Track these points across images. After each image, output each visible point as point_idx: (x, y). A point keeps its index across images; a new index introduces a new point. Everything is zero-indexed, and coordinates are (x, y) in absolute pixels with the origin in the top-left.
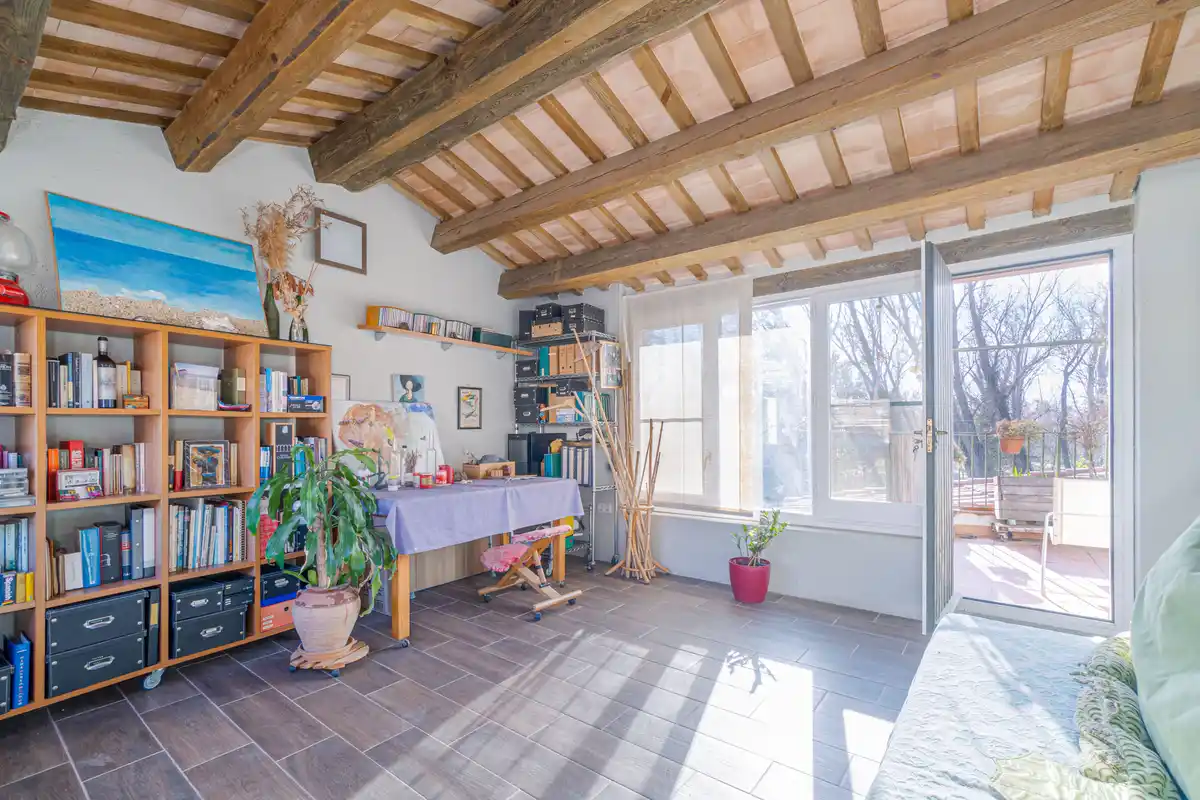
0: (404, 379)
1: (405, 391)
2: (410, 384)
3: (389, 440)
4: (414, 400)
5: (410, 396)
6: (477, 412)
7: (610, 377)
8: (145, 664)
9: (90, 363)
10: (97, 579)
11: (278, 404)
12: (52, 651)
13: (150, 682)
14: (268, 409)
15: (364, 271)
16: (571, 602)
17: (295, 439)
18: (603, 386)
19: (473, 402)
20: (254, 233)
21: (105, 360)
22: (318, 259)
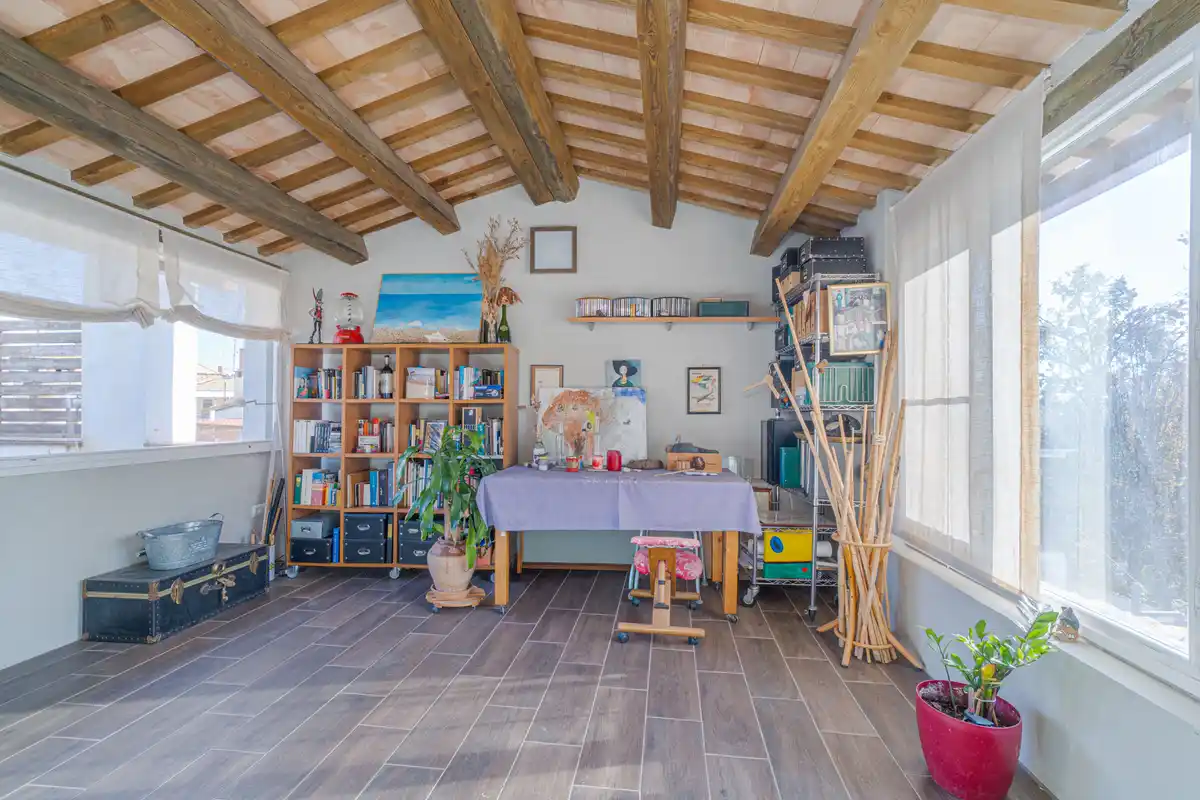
1: (617, 376)
2: (623, 370)
4: (629, 384)
5: (624, 381)
6: (715, 395)
7: (855, 337)
8: (385, 561)
9: (372, 372)
10: (377, 502)
11: (468, 393)
12: (346, 537)
13: (394, 574)
14: (460, 397)
15: (574, 270)
16: (691, 641)
17: (478, 420)
18: (833, 353)
19: (708, 384)
20: (475, 262)
21: (387, 369)
22: (533, 270)
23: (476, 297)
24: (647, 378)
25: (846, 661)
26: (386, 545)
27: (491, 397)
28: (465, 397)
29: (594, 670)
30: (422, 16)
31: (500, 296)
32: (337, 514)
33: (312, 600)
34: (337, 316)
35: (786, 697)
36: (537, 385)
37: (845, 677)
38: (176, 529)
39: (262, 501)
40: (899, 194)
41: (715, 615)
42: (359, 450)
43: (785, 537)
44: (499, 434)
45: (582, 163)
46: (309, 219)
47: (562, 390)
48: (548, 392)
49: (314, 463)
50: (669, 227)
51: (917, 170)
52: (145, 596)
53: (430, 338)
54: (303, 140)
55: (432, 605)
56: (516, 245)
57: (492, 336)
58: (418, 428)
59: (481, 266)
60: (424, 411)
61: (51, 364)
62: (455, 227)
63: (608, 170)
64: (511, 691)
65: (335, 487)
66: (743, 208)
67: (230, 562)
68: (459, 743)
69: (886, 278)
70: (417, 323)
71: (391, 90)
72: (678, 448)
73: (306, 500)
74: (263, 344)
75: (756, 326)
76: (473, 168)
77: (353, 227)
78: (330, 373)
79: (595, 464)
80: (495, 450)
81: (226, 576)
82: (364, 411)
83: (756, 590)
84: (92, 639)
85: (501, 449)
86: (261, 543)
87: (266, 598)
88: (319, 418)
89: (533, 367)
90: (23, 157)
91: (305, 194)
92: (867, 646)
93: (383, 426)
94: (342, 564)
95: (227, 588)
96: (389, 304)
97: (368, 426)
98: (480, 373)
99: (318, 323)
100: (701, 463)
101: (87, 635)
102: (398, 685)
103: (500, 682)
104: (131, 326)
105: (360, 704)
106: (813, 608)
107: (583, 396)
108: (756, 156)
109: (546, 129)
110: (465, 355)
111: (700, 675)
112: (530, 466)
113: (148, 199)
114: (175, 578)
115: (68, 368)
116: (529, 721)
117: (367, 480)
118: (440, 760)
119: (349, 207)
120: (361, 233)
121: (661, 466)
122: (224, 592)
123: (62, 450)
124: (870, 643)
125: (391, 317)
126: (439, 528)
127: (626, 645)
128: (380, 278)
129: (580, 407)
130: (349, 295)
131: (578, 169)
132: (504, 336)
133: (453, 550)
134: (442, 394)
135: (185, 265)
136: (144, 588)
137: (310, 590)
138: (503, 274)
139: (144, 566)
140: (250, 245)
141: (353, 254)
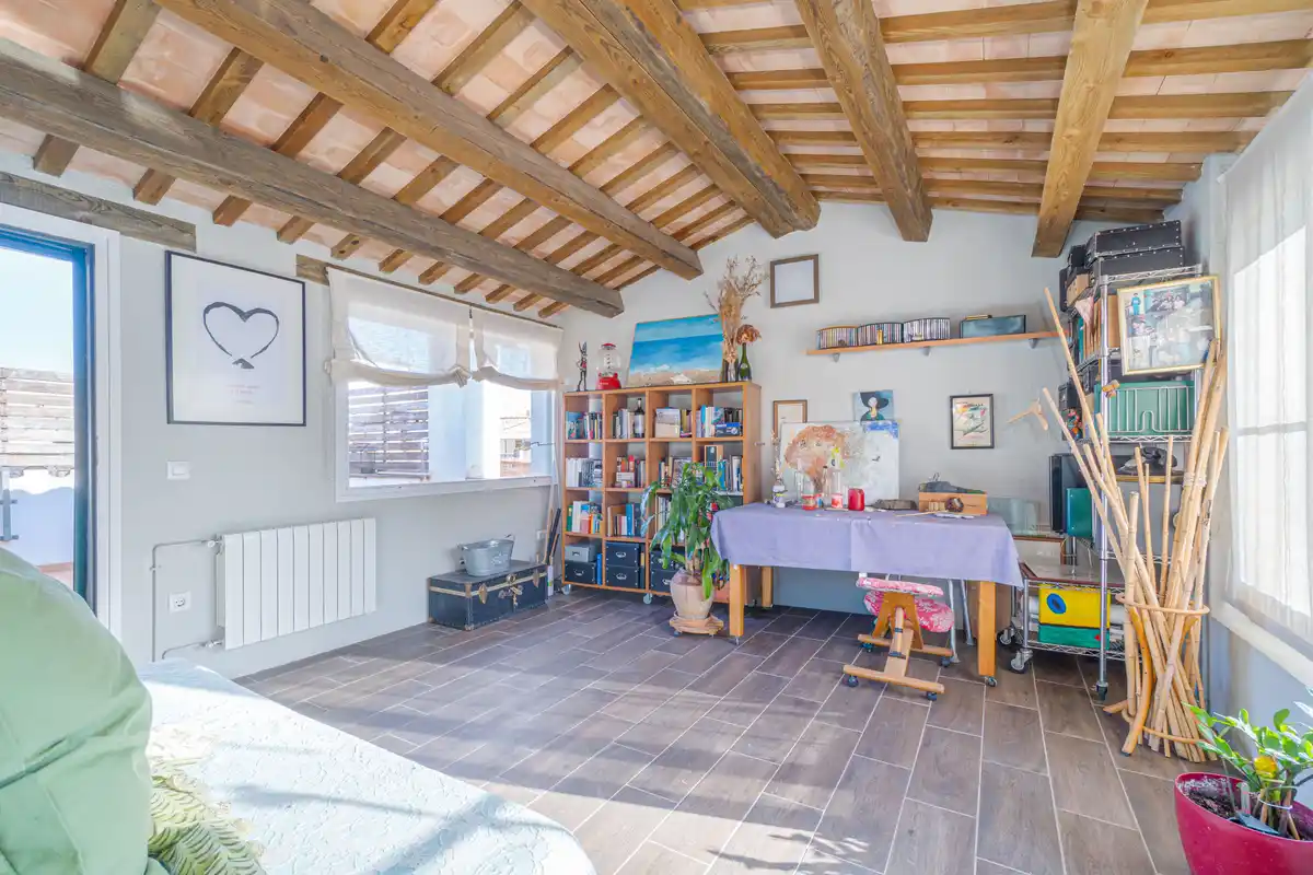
0: (865, 397)
1: (867, 409)
2: (873, 402)
3: (833, 461)
4: (879, 418)
5: (874, 413)
6: (987, 425)
7: (1162, 349)
8: (639, 587)
9: (627, 414)
10: (633, 533)
11: (710, 431)
12: (607, 562)
13: (647, 600)
14: (703, 435)
15: (816, 300)
16: (929, 696)
17: (719, 457)
18: (1126, 372)
19: (977, 414)
20: (717, 305)
21: (640, 411)
22: (774, 305)
23: (718, 338)
24: (899, 410)
25: (1129, 747)
26: (639, 572)
27: (731, 435)
28: (707, 435)
29: (813, 706)
30: (639, 104)
31: (740, 335)
32: (600, 541)
33: (578, 614)
34: (599, 365)
35: (1028, 767)
36: (780, 421)
37: (1120, 764)
38: (483, 545)
39: (544, 528)
40: (1229, 157)
41: (970, 676)
42: (617, 485)
43: (1067, 596)
44: (739, 470)
45: (821, 189)
46: (573, 284)
47: (806, 425)
48: (791, 429)
49: (583, 496)
50: (925, 240)
51: (1250, 124)
52: (463, 594)
53: (677, 380)
54: (560, 223)
55: (673, 629)
56: (755, 281)
57: (732, 375)
58: (667, 465)
59: (721, 307)
60: (674, 449)
61: (412, 417)
62: (698, 272)
63: (850, 190)
64: (727, 710)
65: (599, 518)
66: (1018, 204)
67: (520, 575)
68: (672, 739)
69: (1211, 270)
70: (666, 367)
71: (628, 165)
72: (931, 487)
73: (576, 529)
74: (544, 393)
75: (1040, 342)
76: (711, 213)
77: (611, 284)
78: (593, 417)
79: (834, 503)
80: (735, 486)
81: (516, 586)
82: (622, 449)
83: (1027, 655)
84: (434, 622)
85: (741, 487)
86: (544, 562)
87: (546, 608)
88: (587, 456)
89: (775, 403)
90: (393, 273)
91: (568, 263)
92: (1165, 735)
93: (637, 463)
94: (604, 586)
95: (517, 596)
96: (642, 351)
97: (625, 463)
98: (721, 412)
99: (584, 373)
100: (958, 504)
101: (431, 619)
102: (636, 688)
103: (720, 700)
104: (454, 386)
105: (603, 697)
106: (1103, 684)
107: (829, 432)
108: (1015, 150)
109: (769, 169)
110: (709, 395)
111: (928, 729)
112: (769, 503)
113: (462, 287)
114: (481, 583)
115: (422, 419)
116: (737, 736)
117: (624, 512)
118: (656, 749)
119: (605, 267)
120: (618, 288)
121: (913, 506)
122: (515, 599)
123: (417, 481)
124: (1170, 733)
125: (642, 363)
126: (679, 557)
127: (853, 690)
128: (634, 327)
129: (825, 444)
130: (608, 346)
131: (816, 194)
132: (744, 373)
133: (691, 579)
134: (687, 432)
135: (487, 334)
136: (462, 588)
137: (577, 606)
138: (744, 311)
139: (463, 572)
140: (532, 311)
141: (611, 309)
